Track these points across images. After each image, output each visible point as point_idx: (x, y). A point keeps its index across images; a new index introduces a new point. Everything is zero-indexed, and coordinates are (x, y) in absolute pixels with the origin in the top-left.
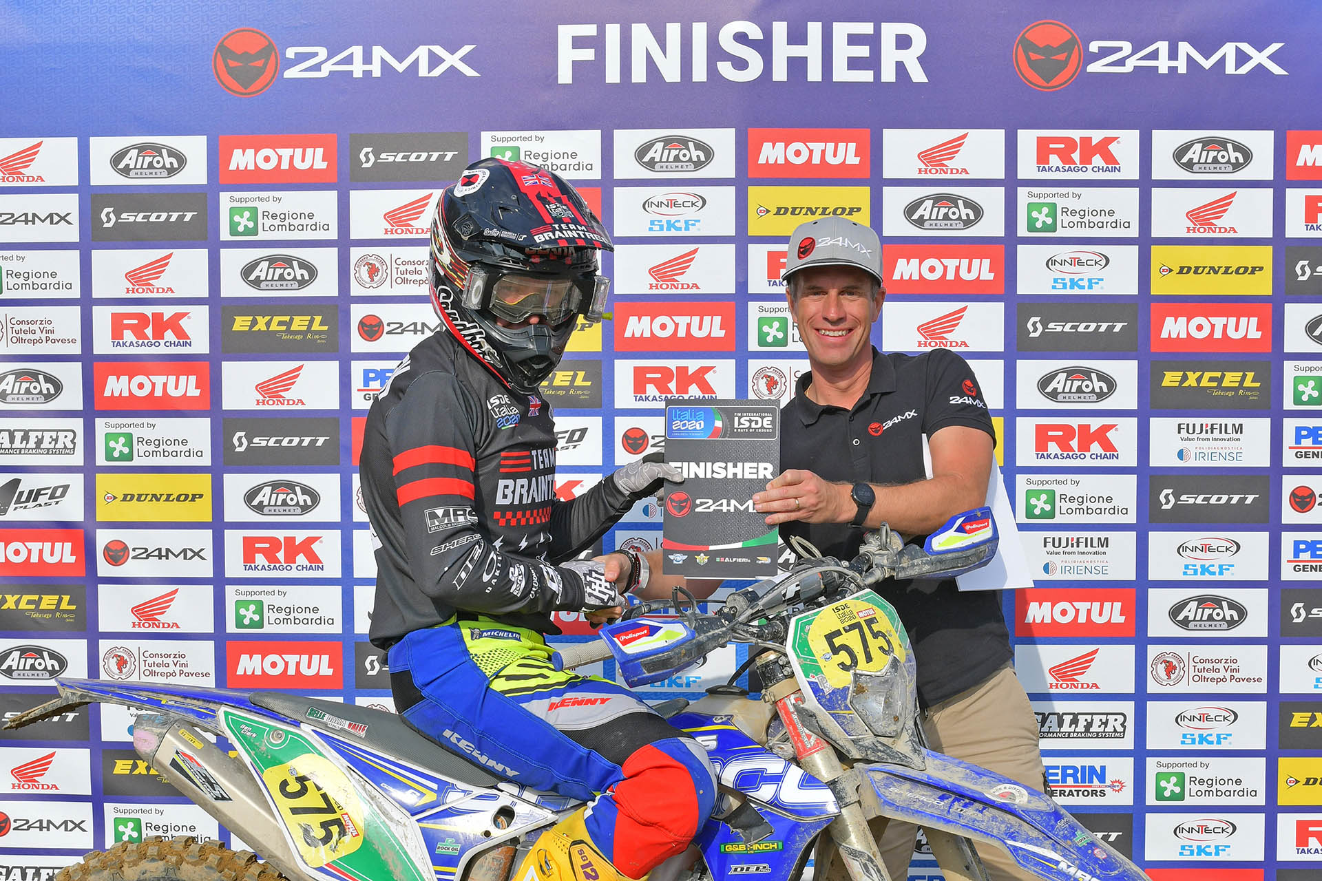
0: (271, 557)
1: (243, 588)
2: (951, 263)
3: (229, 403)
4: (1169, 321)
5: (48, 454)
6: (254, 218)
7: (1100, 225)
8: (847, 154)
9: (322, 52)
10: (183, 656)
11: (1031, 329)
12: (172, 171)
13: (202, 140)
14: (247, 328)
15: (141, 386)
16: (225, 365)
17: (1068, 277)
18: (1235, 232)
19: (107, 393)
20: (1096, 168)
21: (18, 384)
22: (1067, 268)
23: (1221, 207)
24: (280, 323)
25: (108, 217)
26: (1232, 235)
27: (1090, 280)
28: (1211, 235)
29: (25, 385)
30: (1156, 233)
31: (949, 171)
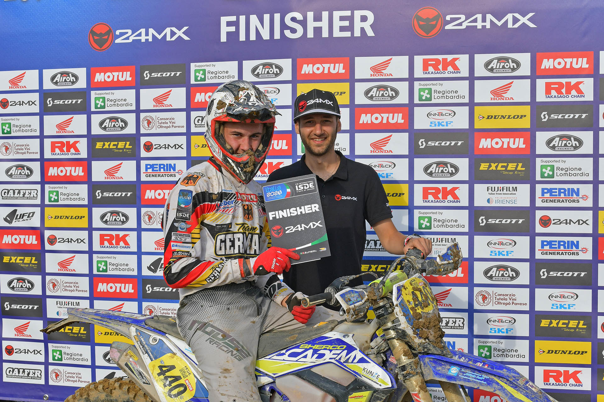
0: (110, 243)
1: (100, 255)
2: (385, 116)
3: (94, 179)
4: (483, 140)
5: (27, 199)
6: (104, 101)
7: (451, 97)
8: (339, 69)
9: (130, 32)
10: (77, 283)
11: (420, 144)
12: (73, 83)
13: (84, 69)
14: (101, 147)
15: (62, 171)
16: (94, 163)
17: (437, 121)
18: (513, 99)
19: (49, 174)
20: (449, 72)
21: (17, 171)
22: (436, 117)
23: (506, 88)
24: (114, 145)
25: (50, 102)
26: (511, 101)
27: (447, 122)
28: (502, 101)
29: (19, 171)
30: (476, 100)
31: (384, 75)
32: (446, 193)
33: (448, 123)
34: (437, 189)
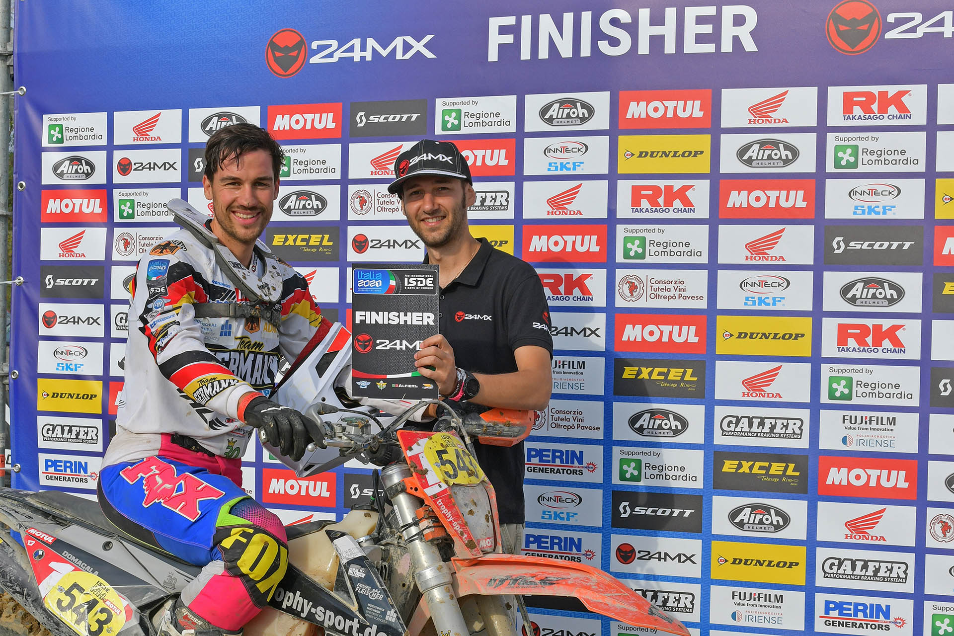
4: (950, 240)
8: (693, 109)
9: (334, 44)
11: (835, 246)
13: (258, 109)
14: (281, 244)
17: (866, 205)
20: (889, 119)
22: (866, 197)
24: (303, 240)
25: (199, 164)
27: (885, 207)
30: (940, 168)
31: (773, 121)
32: (879, 335)
33: (887, 208)
34: (864, 329)
